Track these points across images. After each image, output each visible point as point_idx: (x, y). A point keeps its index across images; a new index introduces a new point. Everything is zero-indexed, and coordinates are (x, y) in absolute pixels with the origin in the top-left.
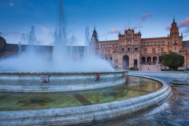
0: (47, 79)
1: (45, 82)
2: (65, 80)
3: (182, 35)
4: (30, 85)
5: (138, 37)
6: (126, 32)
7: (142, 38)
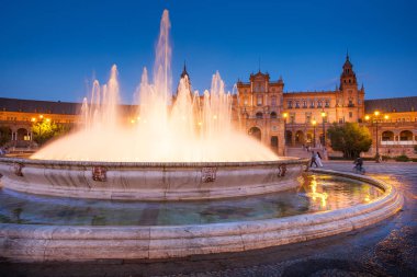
0: (212, 175)
1: (210, 180)
2: (240, 176)
3: (362, 89)
4: (179, 187)
5: (277, 89)
6: (253, 78)
7: (285, 91)
